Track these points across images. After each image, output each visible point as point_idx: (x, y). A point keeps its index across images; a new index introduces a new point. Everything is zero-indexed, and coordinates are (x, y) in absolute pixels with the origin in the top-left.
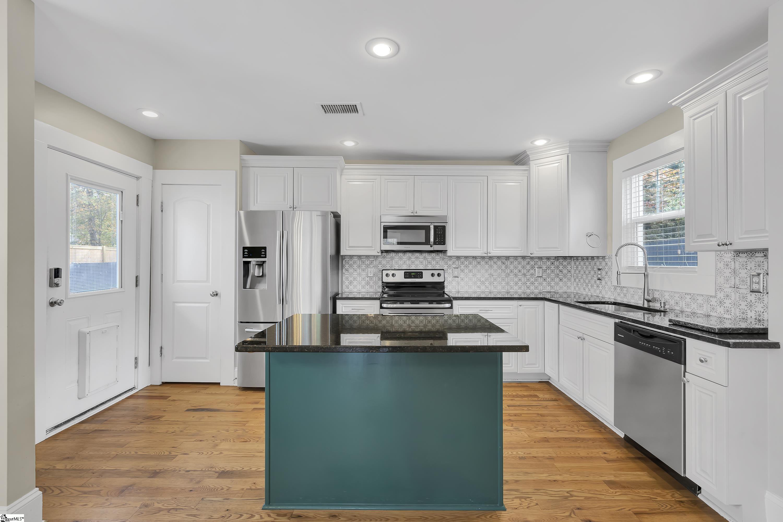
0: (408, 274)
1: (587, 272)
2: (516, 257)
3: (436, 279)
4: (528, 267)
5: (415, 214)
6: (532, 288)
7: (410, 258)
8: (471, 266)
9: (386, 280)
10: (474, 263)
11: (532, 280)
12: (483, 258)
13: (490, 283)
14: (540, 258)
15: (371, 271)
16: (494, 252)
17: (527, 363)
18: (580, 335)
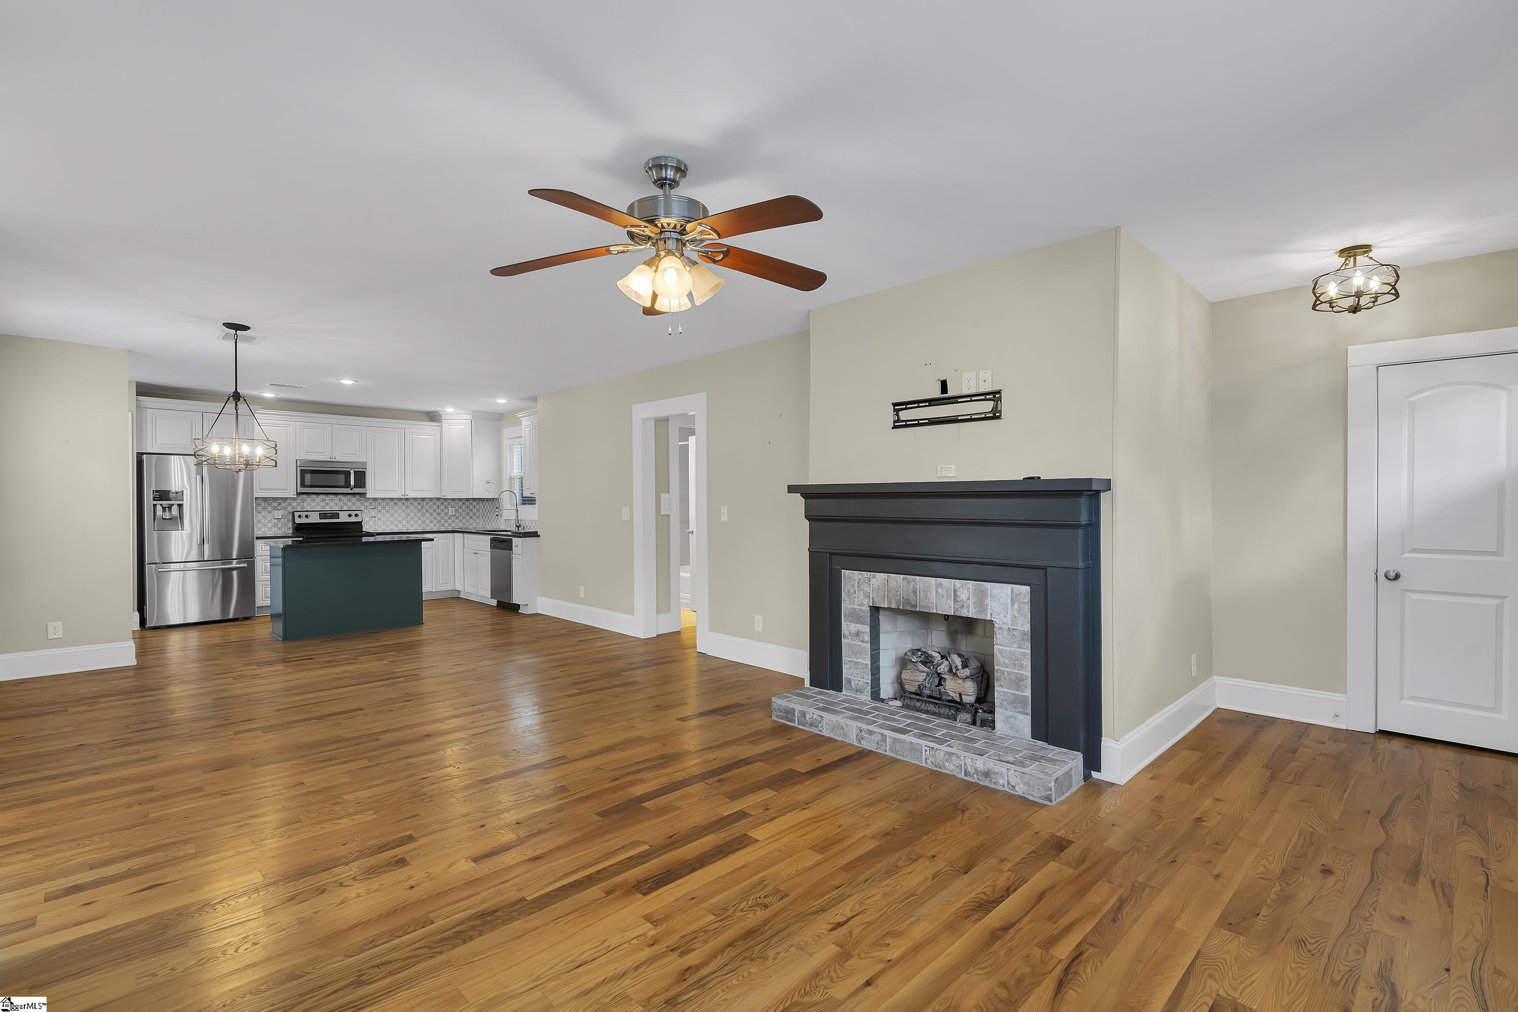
0: (323, 515)
1: (490, 511)
2: (431, 499)
3: (353, 519)
4: (442, 507)
5: (334, 460)
6: (446, 525)
7: (323, 500)
8: (388, 507)
9: (298, 521)
10: (392, 504)
11: (445, 518)
12: (400, 499)
13: (407, 522)
14: (453, 500)
15: (279, 514)
16: (411, 495)
17: (441, 583)
18: (475, 551)
